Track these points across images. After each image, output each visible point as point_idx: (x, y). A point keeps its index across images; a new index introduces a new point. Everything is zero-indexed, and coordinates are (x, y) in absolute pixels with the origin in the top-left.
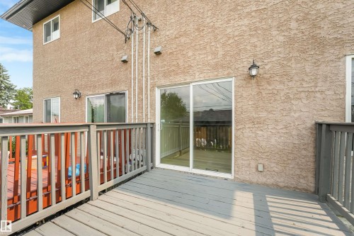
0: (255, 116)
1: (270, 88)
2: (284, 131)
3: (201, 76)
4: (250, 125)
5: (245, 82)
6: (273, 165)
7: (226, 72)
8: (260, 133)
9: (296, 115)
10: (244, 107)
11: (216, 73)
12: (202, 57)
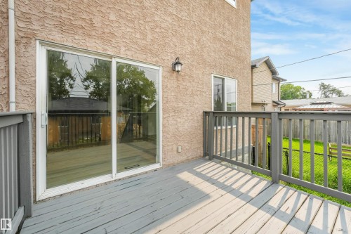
0: (176, 106)
1: (184, 84)
2: (191, 118)
3: (128, 53)
4: (173, 114)
5: (169, 74)
6: (186, 144)
7: (154, 60)
8: (179, 120)
9: (196, 106)
10: (169, 97)
11: (145, 56)
12: (128, 29)
